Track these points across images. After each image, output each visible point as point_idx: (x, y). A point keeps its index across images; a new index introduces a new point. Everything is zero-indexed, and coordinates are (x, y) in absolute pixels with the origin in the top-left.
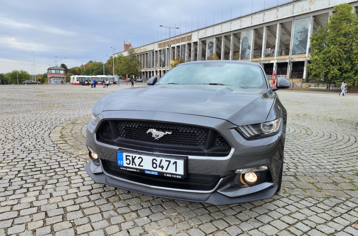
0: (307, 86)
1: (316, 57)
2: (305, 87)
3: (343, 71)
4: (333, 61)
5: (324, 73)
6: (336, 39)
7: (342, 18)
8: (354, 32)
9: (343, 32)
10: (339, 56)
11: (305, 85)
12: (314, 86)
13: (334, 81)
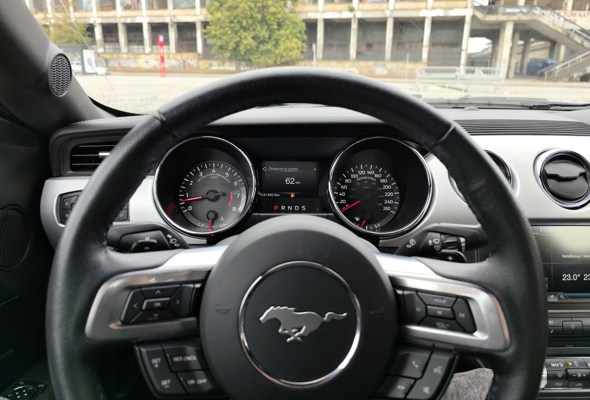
0: (207, 65)
1: (218, 15)
2: (204, 68)
3: (259, 41)
4: (244, 23)
5: (234, 43)
10: (252, 17)
11: (203, 64)
12: (218, 66)
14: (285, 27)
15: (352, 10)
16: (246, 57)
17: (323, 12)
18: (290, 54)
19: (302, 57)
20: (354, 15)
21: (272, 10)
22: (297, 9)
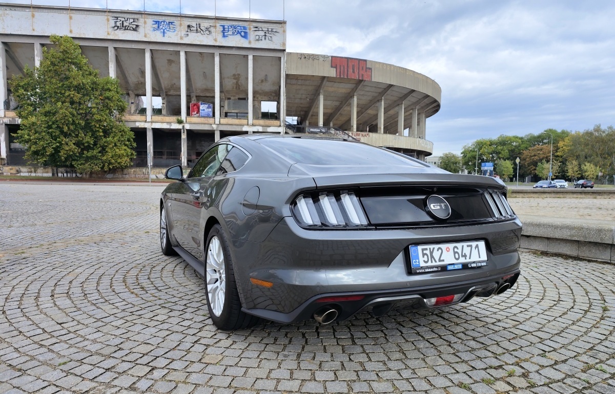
2: (9, 174)
3: (82, 147)
4: (66, 129)
5: (53, 148)
6: (63, 92)
7: (67, 60)
8: (90, 87)
9: (75, 83)
10: (74, 123)
11: (8, 170)
12: (28, 172)
13: (71, 164)
14: (112, 135)
15: (180, 122)
16: (68, 163)
17: (152, 122)
18: (119, 160)
19: (132, 164)
20: (183, 127)
21: (97, 117)
22: (123, 118)
